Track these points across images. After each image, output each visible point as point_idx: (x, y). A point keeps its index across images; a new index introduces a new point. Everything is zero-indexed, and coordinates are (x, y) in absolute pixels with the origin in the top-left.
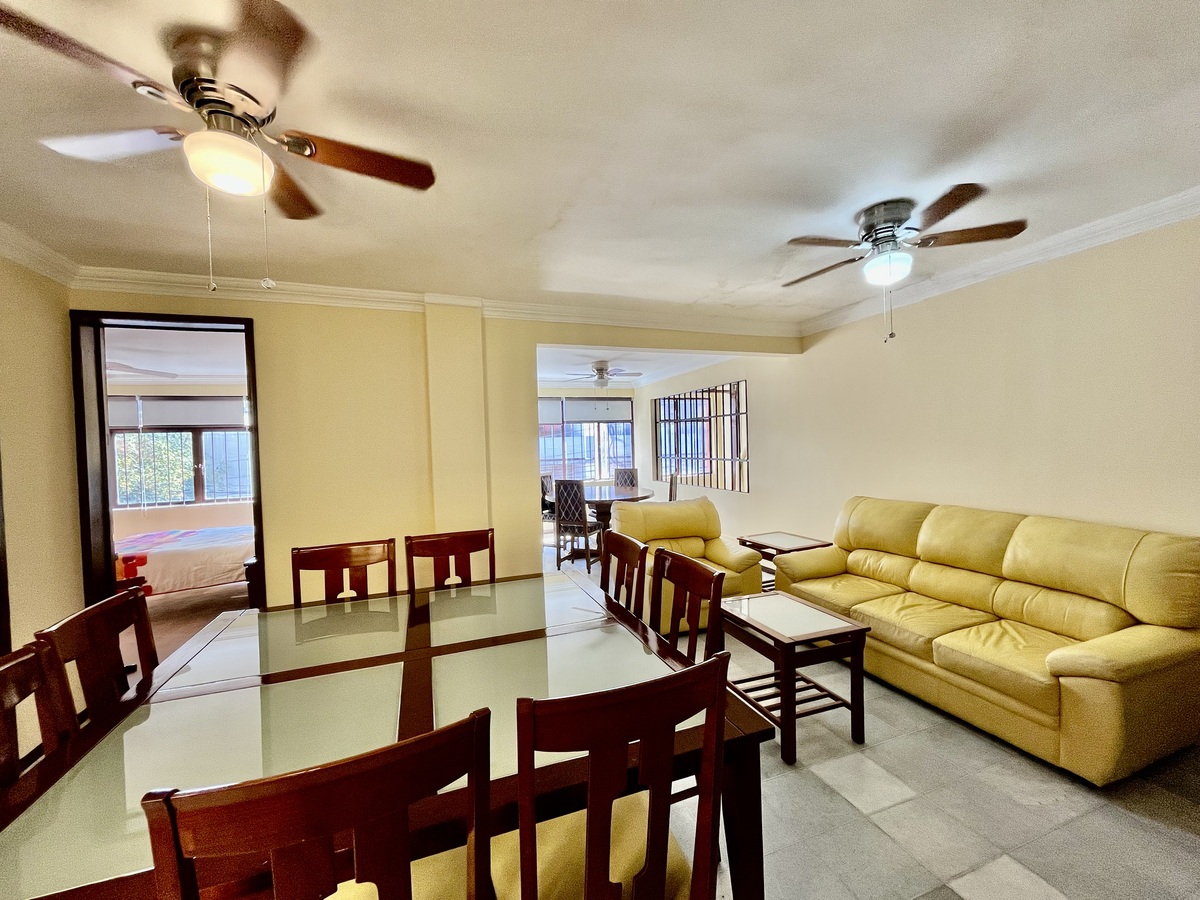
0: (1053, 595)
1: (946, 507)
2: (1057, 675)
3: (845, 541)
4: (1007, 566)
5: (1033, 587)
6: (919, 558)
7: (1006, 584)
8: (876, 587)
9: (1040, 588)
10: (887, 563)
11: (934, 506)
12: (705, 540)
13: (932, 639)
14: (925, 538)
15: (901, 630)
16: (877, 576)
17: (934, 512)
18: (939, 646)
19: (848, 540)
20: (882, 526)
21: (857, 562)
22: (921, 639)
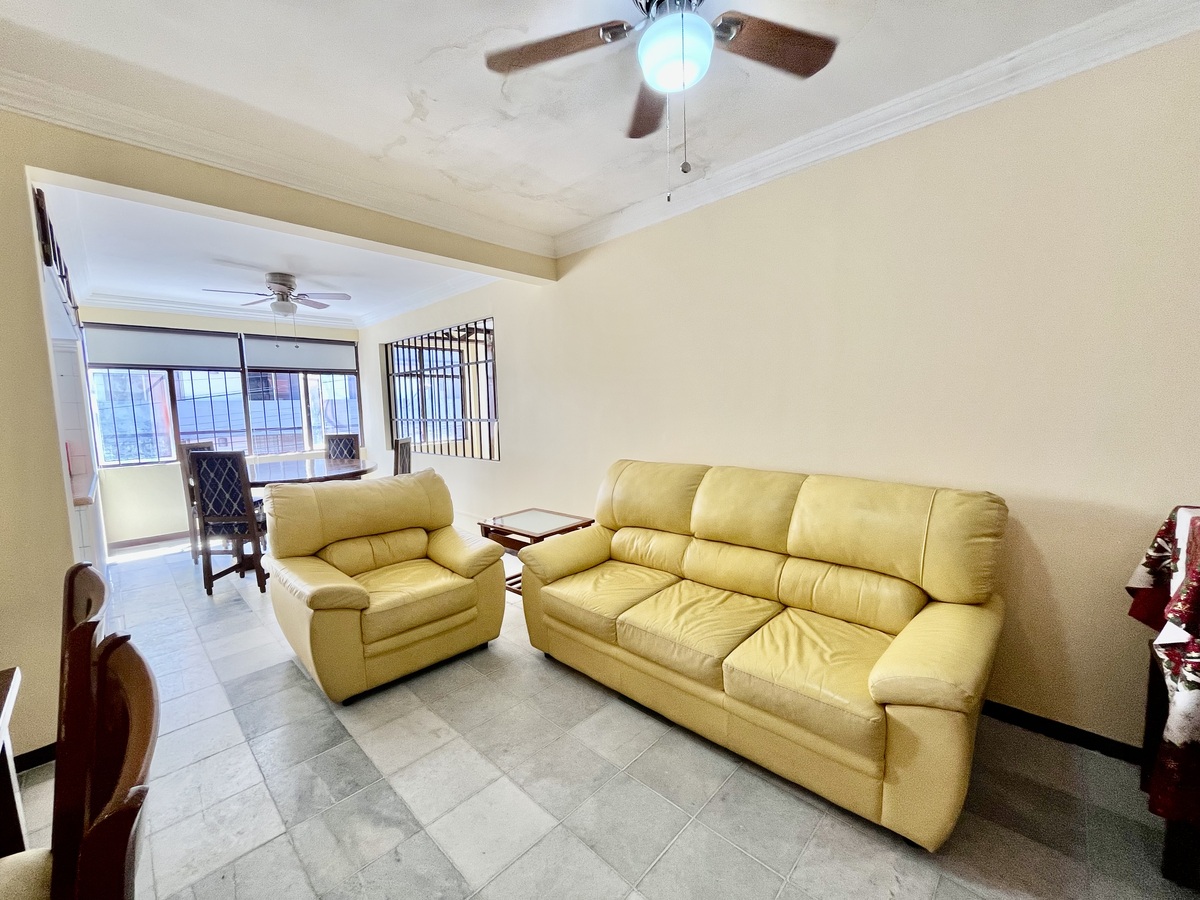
0: (843, 573)
1: (722, 468)
2: (883, 705)
3: (609, 519)
4: (793, 542)
5: (820, 564)
6: (693, 535)
7: (790, 561)
8: (647, 578)
9: (828, 566)
10: (659, 545)
11: (707, 469)
12: (428, 532)
13: (720, 661)
14: (702, 511)
15: (683, 647)
16: (646, 562)
17: (708, 476)
18: (732, 670)
19: (613, 518)
20: (653, 498)
21: (622, 545)
22: (708, 661)
